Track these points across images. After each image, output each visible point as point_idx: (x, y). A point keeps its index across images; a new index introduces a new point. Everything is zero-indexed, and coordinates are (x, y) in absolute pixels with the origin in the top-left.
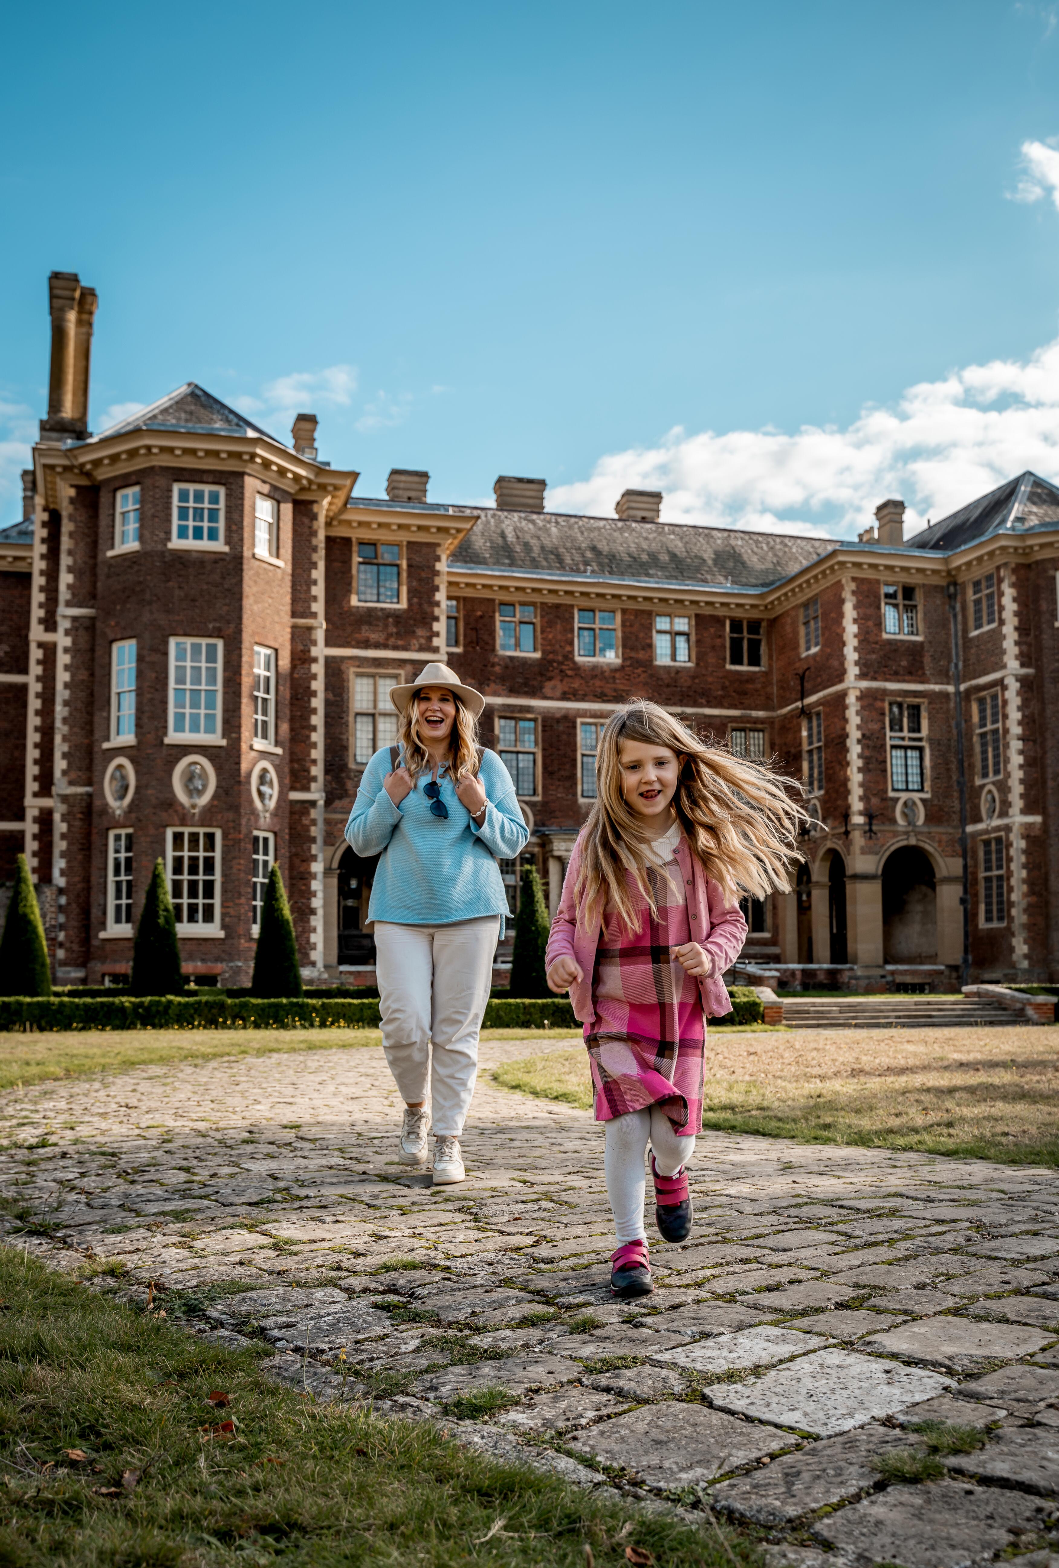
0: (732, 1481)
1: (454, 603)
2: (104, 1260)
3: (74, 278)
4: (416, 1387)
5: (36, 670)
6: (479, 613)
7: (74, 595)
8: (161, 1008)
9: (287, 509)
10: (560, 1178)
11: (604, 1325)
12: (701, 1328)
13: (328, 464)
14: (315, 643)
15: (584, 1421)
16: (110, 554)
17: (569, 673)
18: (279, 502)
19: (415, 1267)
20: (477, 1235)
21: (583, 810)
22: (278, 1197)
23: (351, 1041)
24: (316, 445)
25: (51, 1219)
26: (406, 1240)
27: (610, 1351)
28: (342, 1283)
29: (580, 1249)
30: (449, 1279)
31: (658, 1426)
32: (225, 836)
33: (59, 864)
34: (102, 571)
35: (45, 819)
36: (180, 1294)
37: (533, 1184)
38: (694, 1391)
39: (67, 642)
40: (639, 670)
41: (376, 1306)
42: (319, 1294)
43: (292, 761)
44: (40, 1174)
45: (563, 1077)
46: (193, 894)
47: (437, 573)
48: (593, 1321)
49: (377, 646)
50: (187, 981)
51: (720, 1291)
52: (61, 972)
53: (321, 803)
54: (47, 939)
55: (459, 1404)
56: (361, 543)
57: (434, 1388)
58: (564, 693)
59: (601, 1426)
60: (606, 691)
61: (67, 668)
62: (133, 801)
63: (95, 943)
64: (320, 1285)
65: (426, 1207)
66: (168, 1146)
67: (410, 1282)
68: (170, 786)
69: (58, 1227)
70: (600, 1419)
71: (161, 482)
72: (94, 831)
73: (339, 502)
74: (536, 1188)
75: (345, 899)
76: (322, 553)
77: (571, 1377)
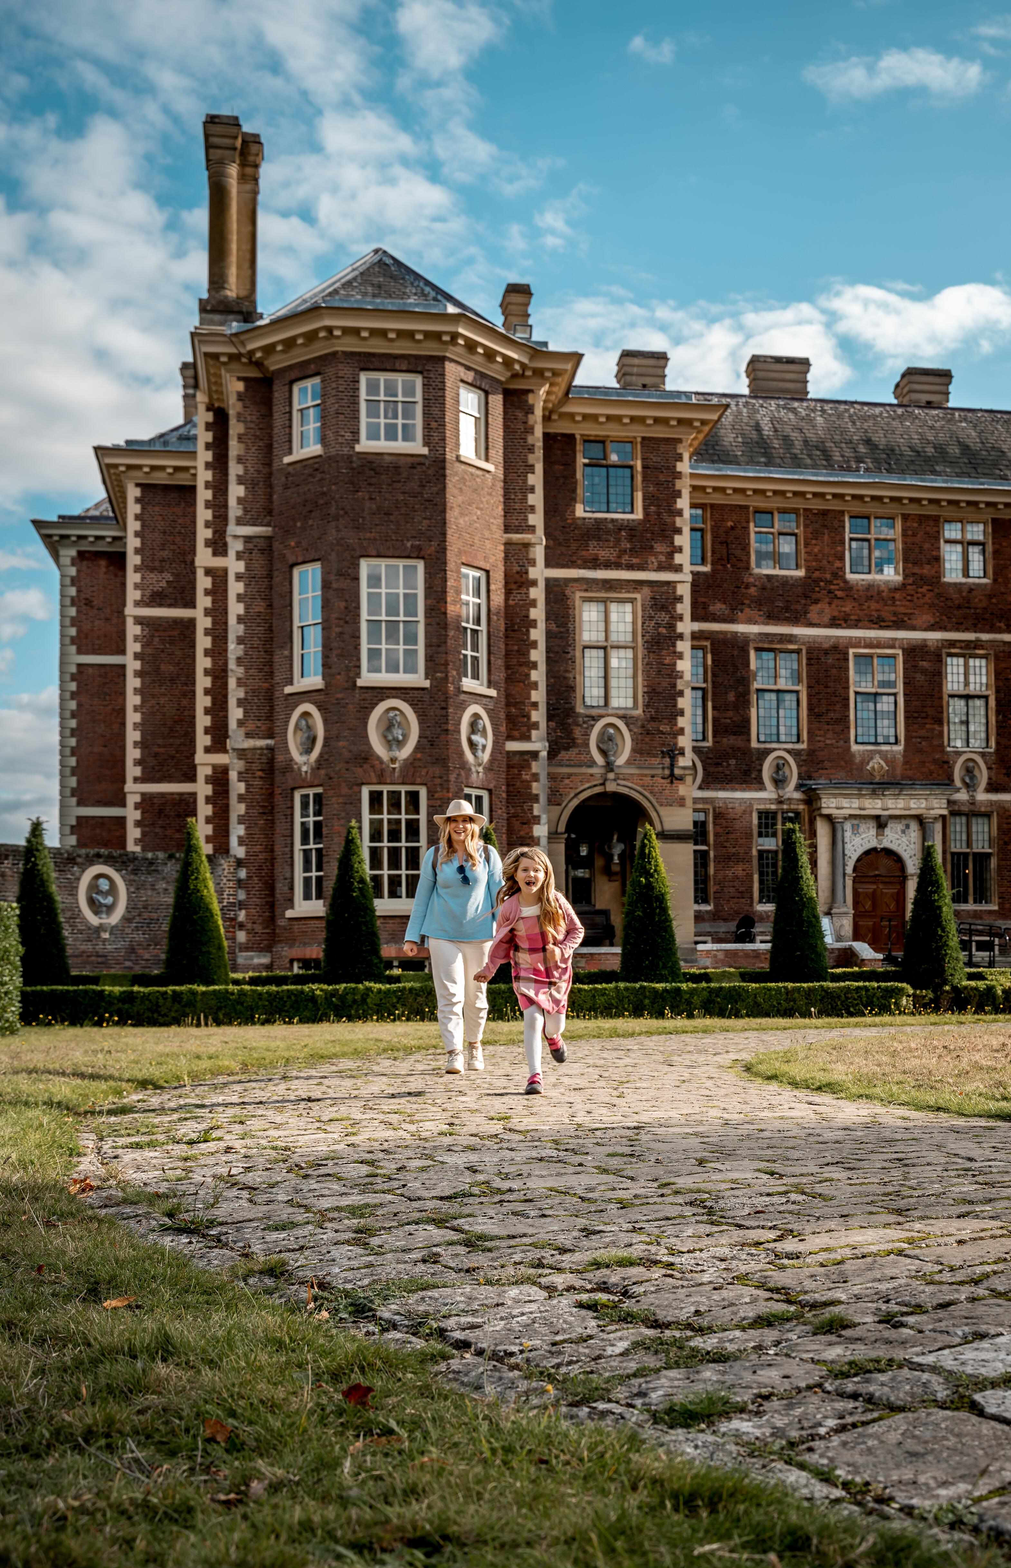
0: (1003, 1499)
1: (699, 512)
2: (262, 1259)
3: (235, 122)
4: (621, 1393)
5: (204, 601)
6: (730, 524)
7: (246, 510)
8: (358, 997)
9: (497, 401)
10: (816, 1169)
11: (855, 1325)
12: (974, 1328)
13: (545, 344)
14: (533, 563)
15: (822, 1431)
16: (287, 460)
17: (839, 594)
18: (487, 393)
19: (631, 1264)
20: (709, 1229)
21: (858, 760)
22: (476, 1190)
23: (580, 1032)
24: (531, 321)
25: (204, 1215)
26: (622, 1235)
27: (861, 1353)
28: (543, 1280)
29: (832, 1243)
30: (671, 1276)
31: (914, 1437)
32: (431, 795)
33: (237, 831)
34: (278, 481)
35: (219, 778)
36: (347, 1294)
37: (781, 1176)
38: (962, 1397)
39: (239, 567)
40: (924, 589)
41: (581, 1305)
42: (513, 1292)
43: (508, 705)
44: (198, 1170)
45: (829, 1066)
46: (394, 864)
47: (679, 475)
48: (842, 1320)
49: (608, 565)
50: (389, 965)
51: (1001, 1289)
52: (242, 958)
53: (544, 754)
54: (225, 919)
55: (670, 1411)
56: (587, 441)
57: (642, 1394)
58: (834, 618)
59: (844, 1437)
60: (884, 614)
61: (240, 598)
62: (321, 755)
63: (281, 923)
64: (516, 1283)
65: (651, 1200)
66: (352, 1139)
67: (624, 1279)
68: (366, 736)
69: (212, 1224)
70: (842, 1429)
71: (345, 370)
72: (277, 791)
73: (560, 391)
74: (785, 1180)
75: (575, 868)
76: (539, 453)
77: (811, 1382)
